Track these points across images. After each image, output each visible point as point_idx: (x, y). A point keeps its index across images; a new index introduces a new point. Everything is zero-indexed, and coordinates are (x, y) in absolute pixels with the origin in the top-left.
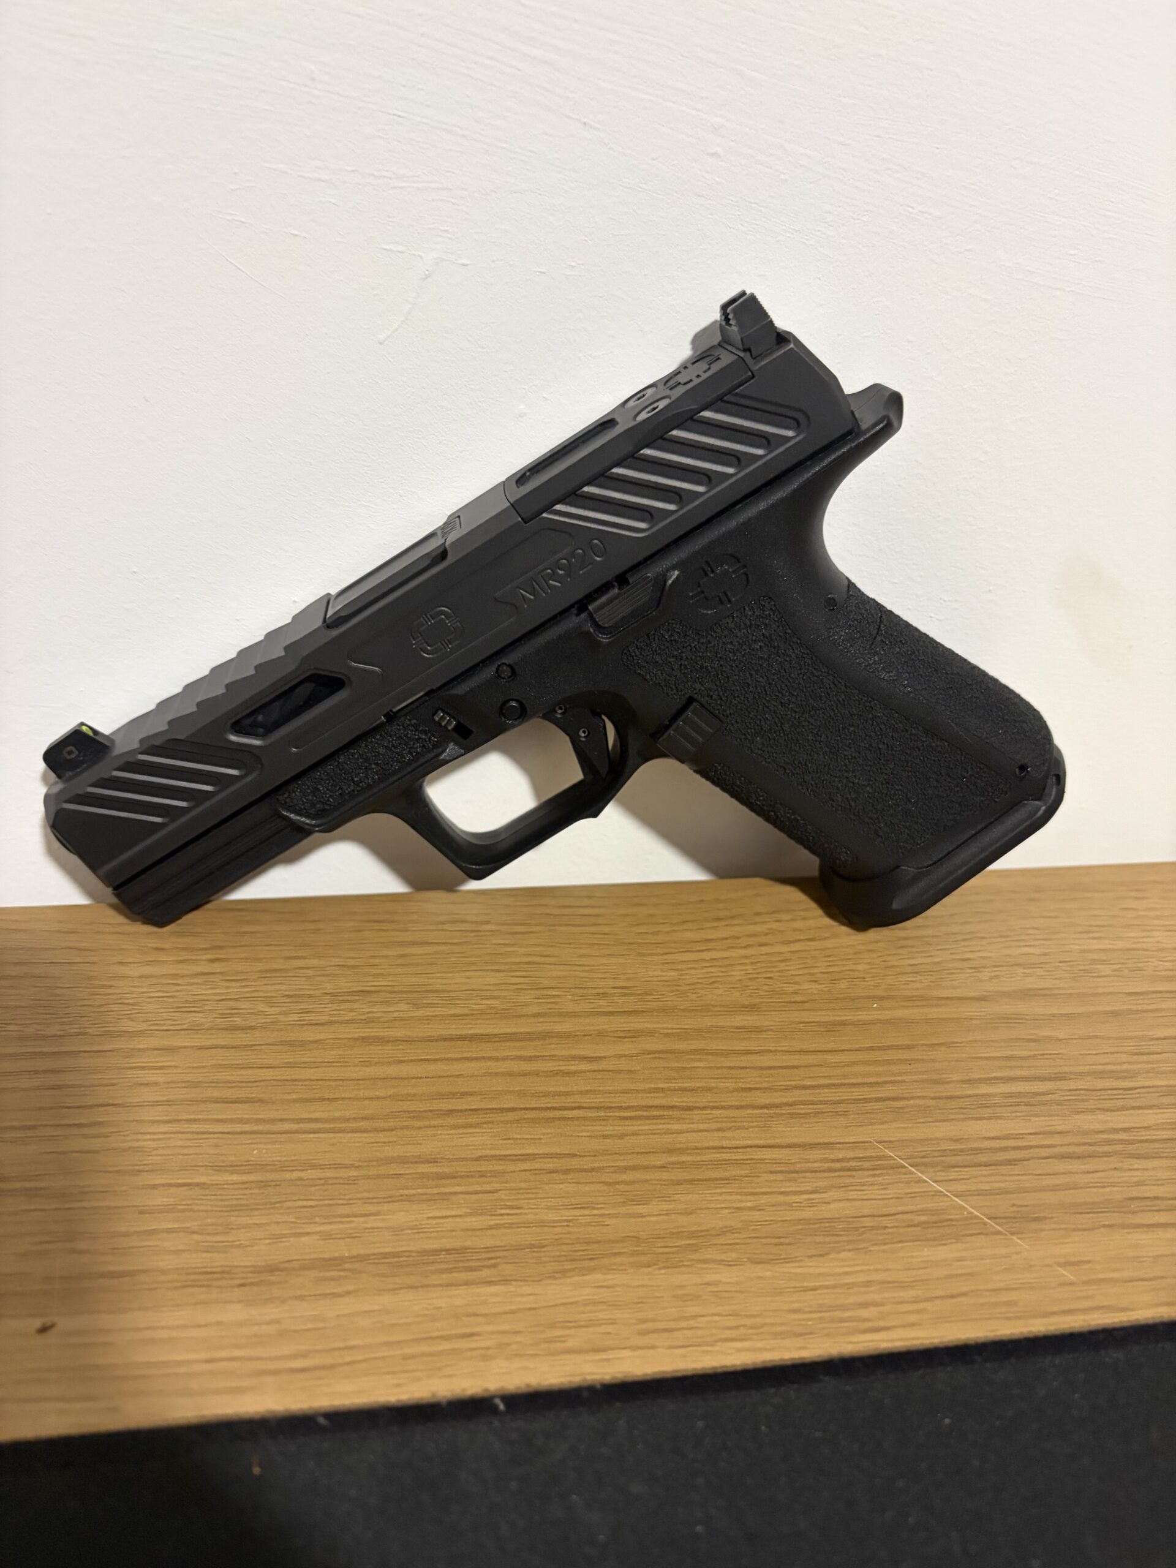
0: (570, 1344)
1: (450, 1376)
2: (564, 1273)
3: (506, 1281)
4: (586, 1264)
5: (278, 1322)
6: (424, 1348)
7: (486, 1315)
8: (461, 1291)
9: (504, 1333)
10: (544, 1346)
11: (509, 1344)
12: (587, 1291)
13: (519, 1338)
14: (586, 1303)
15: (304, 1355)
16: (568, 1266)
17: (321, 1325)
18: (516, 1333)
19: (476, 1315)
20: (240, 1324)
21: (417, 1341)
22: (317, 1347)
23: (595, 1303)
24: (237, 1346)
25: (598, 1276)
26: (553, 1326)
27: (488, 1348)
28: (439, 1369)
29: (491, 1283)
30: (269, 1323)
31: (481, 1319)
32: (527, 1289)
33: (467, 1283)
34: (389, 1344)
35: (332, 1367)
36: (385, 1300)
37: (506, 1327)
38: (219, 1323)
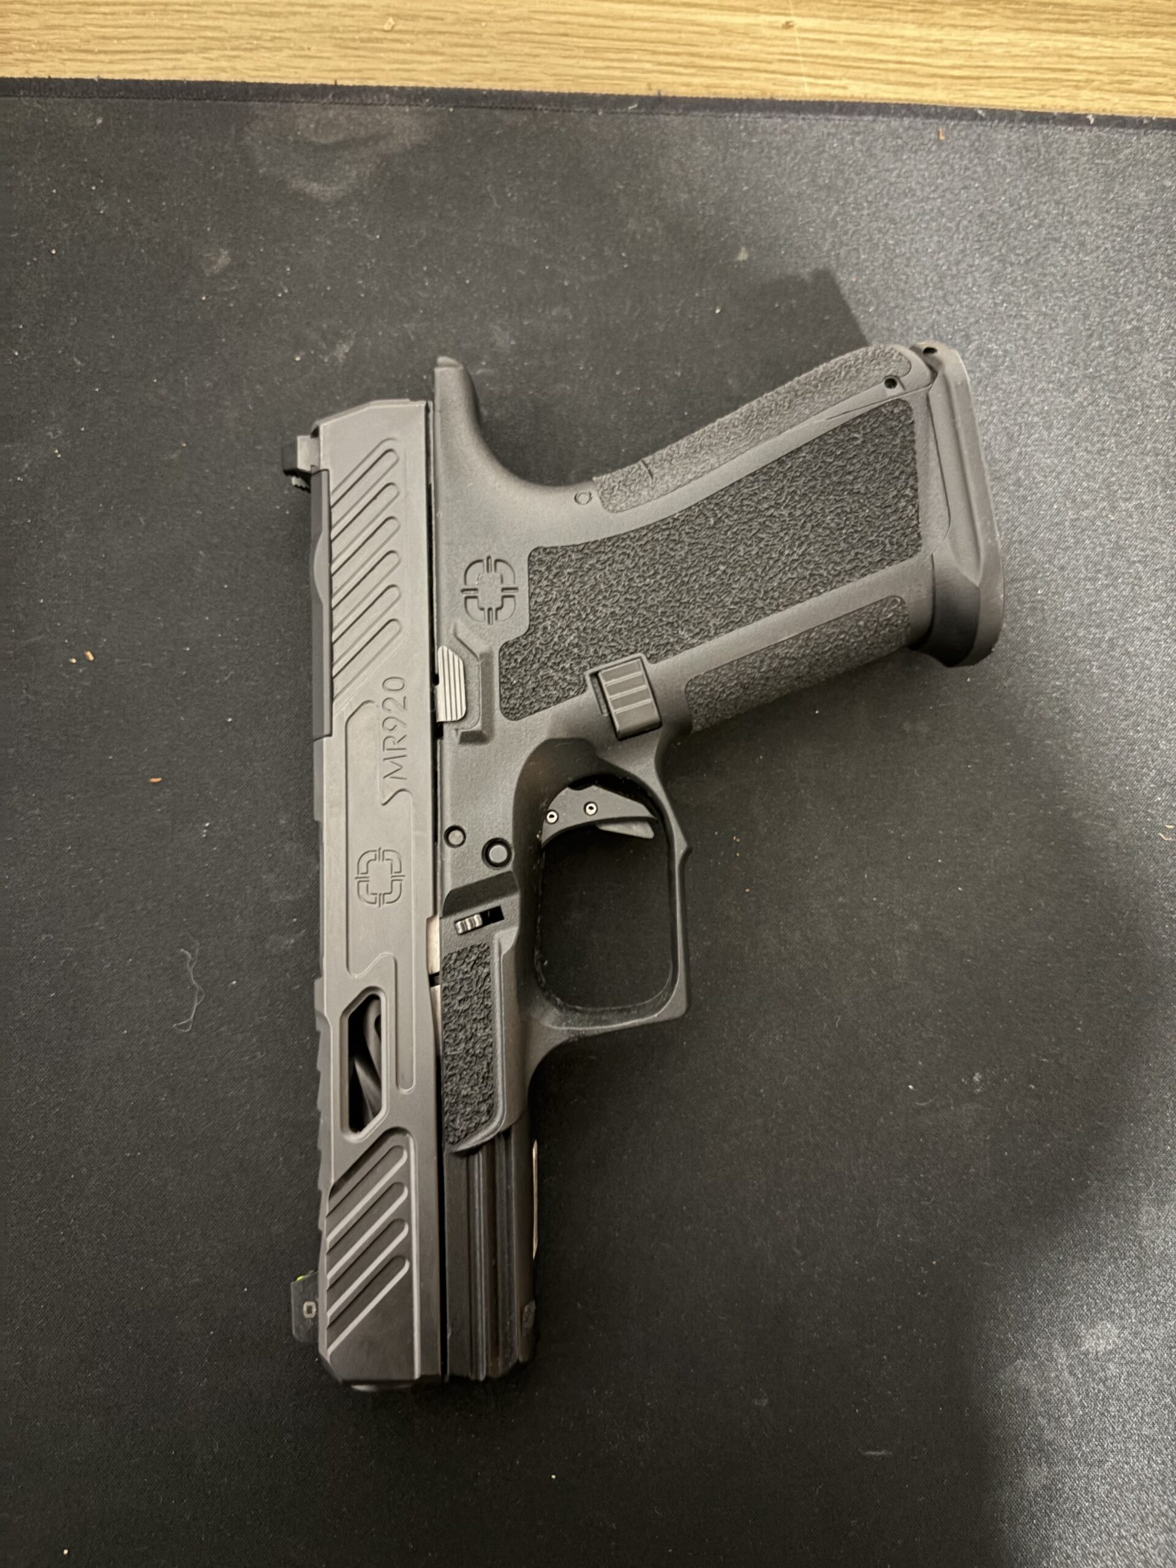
0: (1134, 86)
1: (1053, 96)
2: (1135, 34)
3: (1094, 34)
4: (1151, 29)
5: (941, 41)
6: (1036, 74)
7: (1079, 58)
8: (1063, 37)
9: (1090, 72)
10: (1117, 85)
11: (1093, 81)
12: (1149, 50)
13: (1100, 77)
14: (1148, 59)
15: (960, 67)
16: (1138, 29)
17: (969, 48)
18: (1098, 73)
19: (1071, 56)
20: (916, 39)
21: (1034, 69)
22: (968, 64)
23: (1154, 60)
24: (915, 55)
25: (1157, 40)
26: (1123, 72)
27: (1079, 81)
28: (1048, 90)
29: (1084, 34)
30: (935, 41)
31: (1076, 61)
32: (1108, 43)
33: (1067, 32)
34: (1015, 68)
35: (978, 78)
36: (1011, 36)
37: (1092, 68)
38: (902, 37)
